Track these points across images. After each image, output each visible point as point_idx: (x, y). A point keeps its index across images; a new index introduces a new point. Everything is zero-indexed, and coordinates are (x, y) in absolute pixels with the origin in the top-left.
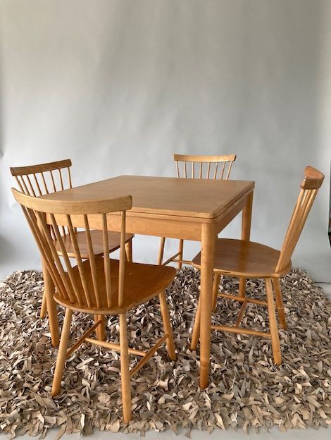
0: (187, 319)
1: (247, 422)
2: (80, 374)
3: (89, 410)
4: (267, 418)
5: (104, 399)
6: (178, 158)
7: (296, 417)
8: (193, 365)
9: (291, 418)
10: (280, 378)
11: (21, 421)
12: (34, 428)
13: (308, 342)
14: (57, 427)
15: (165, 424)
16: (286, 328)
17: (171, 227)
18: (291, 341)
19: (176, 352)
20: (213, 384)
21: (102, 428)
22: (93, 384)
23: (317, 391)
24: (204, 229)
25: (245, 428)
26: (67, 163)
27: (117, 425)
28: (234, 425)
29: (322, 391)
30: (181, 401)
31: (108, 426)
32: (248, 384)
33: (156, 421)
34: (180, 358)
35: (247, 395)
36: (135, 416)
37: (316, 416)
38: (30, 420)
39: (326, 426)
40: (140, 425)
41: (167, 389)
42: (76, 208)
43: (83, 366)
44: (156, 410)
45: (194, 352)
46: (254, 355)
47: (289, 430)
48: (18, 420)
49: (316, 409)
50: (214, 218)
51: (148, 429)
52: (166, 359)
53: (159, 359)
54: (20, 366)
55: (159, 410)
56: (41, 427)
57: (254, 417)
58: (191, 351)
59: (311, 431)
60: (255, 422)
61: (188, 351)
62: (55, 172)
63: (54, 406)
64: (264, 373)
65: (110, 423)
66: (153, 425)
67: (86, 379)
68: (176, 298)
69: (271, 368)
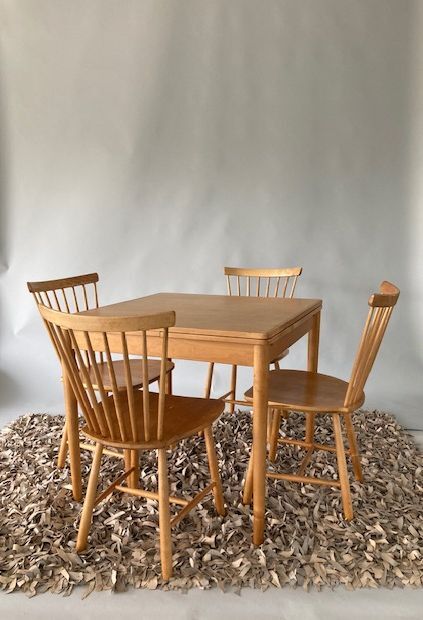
0: (240, 470)
1: (308, 580)
2: (109, 529)
3: (121, 566)
4: (333, 576)
5: (138, 555)
6: (229, 271)
7: (367, 576)
8: (246, 520)
9: (360, 576)
10: (350, 534)
11: (42, 577)
12: (57, 586)
13: (389, 496)
14: (83, 583)
15: (211, 581)
16: (362, 481)
17: (218, 350)
18: (367, 494)
19: (225, 506)
20: (269, 540)
21: (138, 586)
22: (126, 539)
23: (394, 549)
24: (256, 352)
25: (305, 586)
26: (93, 278)
27: (155, 582)
28: (293, 583)
29: (399, 548)
30: (231, 558)
31: (144, 583)
32: (311, 541)
33: (201, 578)
34: (230, 513)
35: (309, 552)
36: (176, 572)
37: (390, 573)
38: (52, 577)
39: (402, 586)
40: (182, 582)
41: (214, 546)
42: (113, 325)
43: (113, 521)
44: (200, 568)
45: (248, 507)
46: (320, 510)
47: (358, 589)
48: (38, 576)
49: (392, 567)
50: (267, 338)
51: (191, 587)
52: (213, 513)
53: (204, 513)
54: (37, 519)
55: (204, 568)
56: (66, 584)
57: (316, 575)
58: (244, 505)
59: (384, 591)
60: (317, 580)
61: (240, 505)
62: (79, 289)
63: (79, 562)
64: (332, 530)
65: (145, 580)
66: (196, 582)
67: (117, 533)
68: (227, 447)
69: (341, 525)
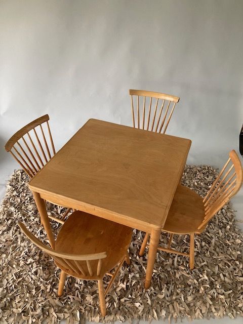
1: (171, 315)
3: (81, 307)
4: (182, 312)
5: (89, 299)
7: (198, 311)
9: (195, 311)
10: (192, 281)
11: (44, 317)
12: (51, 320)
13: (212, 247)
14: (64, 319)
15: (125, 317)
18: (202, 247)
19: (130, 258)
20: (152, 288)
21: (90, 320)
22: (82, 287)
23: (212, 292)
25: (169, 319)
26: (45, 118)
27: (98, 318)
28: (163, 318)
29: (215, 292)
30: (133, 301)
31: (93, 319)
32: (173, 287)
33: (120, 314)
34: (133, 263)
35: (172, 294)
36: (108, 313)
37: (210, 311)
38: (48, 315)
39: (214, 317)
40: (111, 318)
41: (125, 289)
44: (119, 306)
46: (178, 261)
47: (193, 320)
48: (42, 317)
49: (210, 305)
51: (116, 320)
54: (36, 273)
55: (121, 307)
56: (56, 320)
57: (175, 311)
58: (140, 257)
60: (175, 315)
61: (138, 257)
63: (60, 305)
64: (183, 275)
65: (94, 317)
66: (118, 317)
67: (77, 283)
69: (187, 272)
